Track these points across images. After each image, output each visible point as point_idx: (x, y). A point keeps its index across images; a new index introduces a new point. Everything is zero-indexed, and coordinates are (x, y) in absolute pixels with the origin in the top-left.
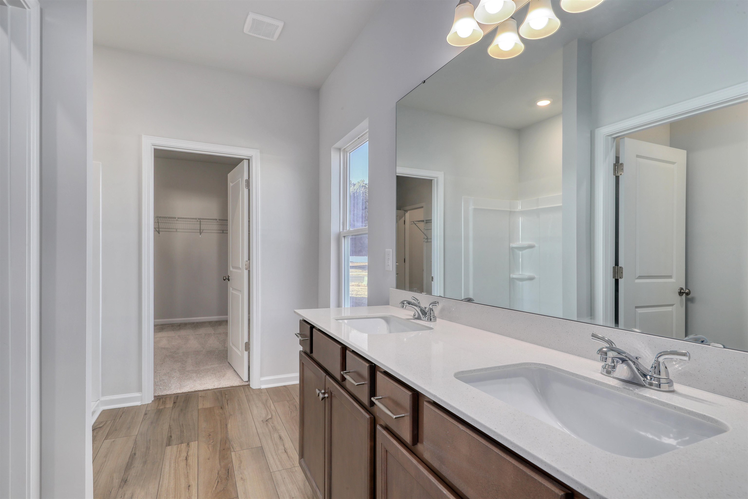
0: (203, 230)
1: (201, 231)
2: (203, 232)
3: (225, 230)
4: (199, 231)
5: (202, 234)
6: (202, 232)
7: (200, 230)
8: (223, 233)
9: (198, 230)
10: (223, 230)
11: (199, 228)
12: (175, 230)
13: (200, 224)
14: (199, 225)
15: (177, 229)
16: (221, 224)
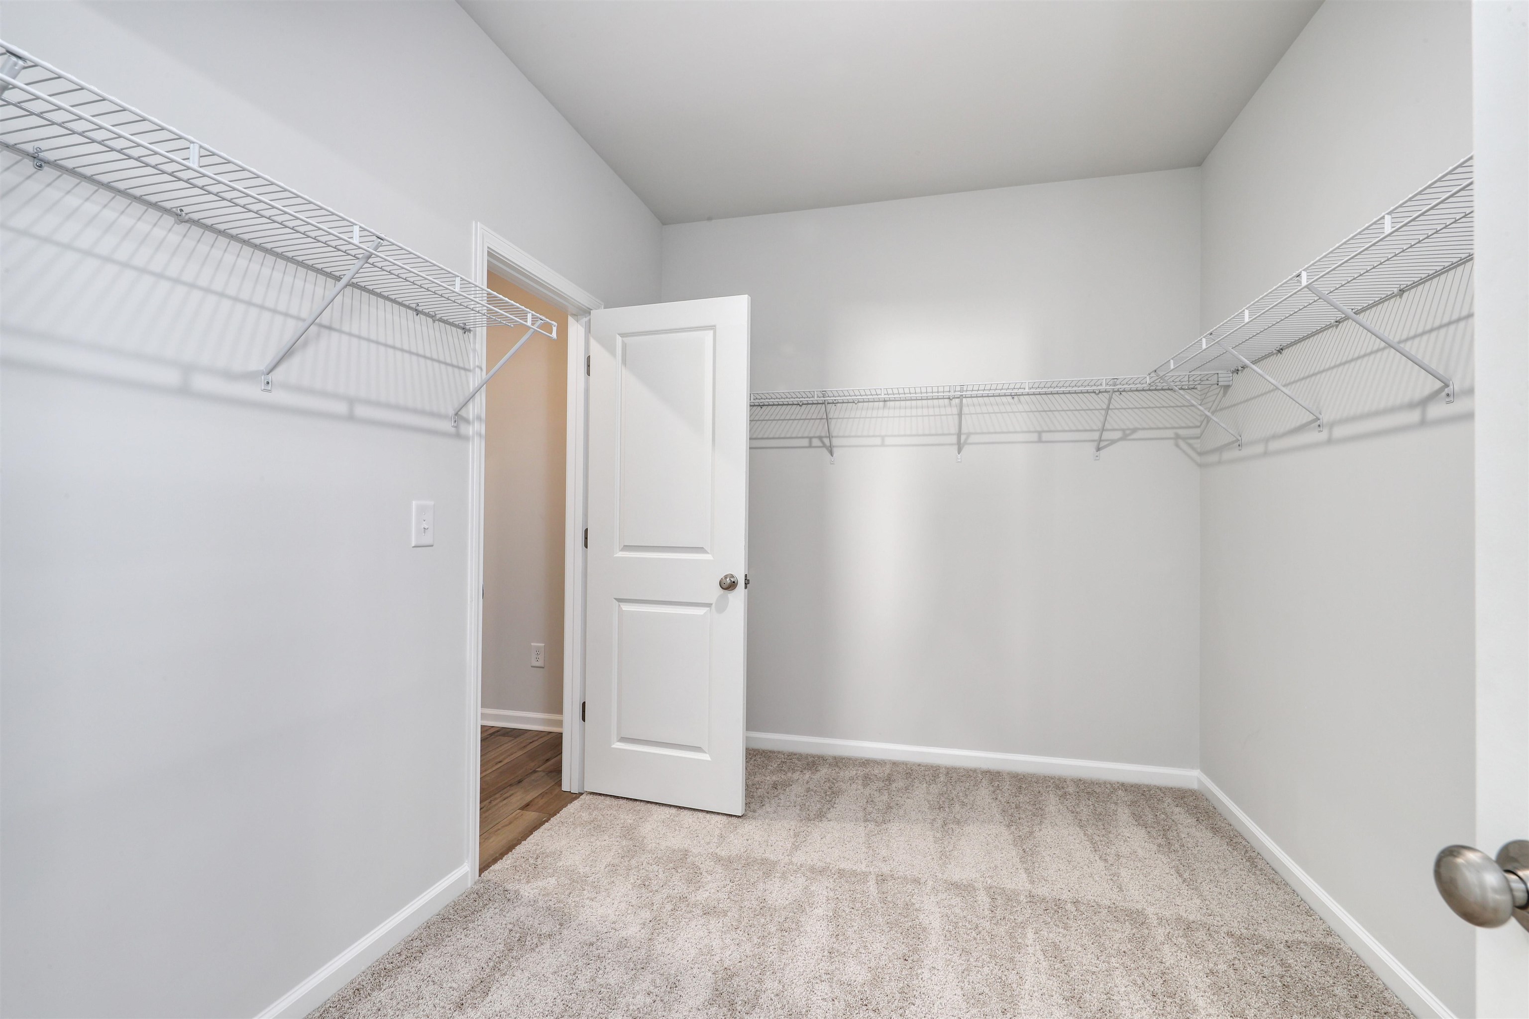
0: (969, 435)
1: (963, 438)
2: (969, 441)
3: (1046, 429)
4: (954, 439)
5: (966, 449)
6: (966, 443)
7: (959, 435)
8: (1040, 441)
9: (953, 434)
10: (1039, 429)
11: (954, 430)
12: (878, 441)
13: (960, 415)
14: (956, 417)
15: (883, 437)
16: (1034, 409)
